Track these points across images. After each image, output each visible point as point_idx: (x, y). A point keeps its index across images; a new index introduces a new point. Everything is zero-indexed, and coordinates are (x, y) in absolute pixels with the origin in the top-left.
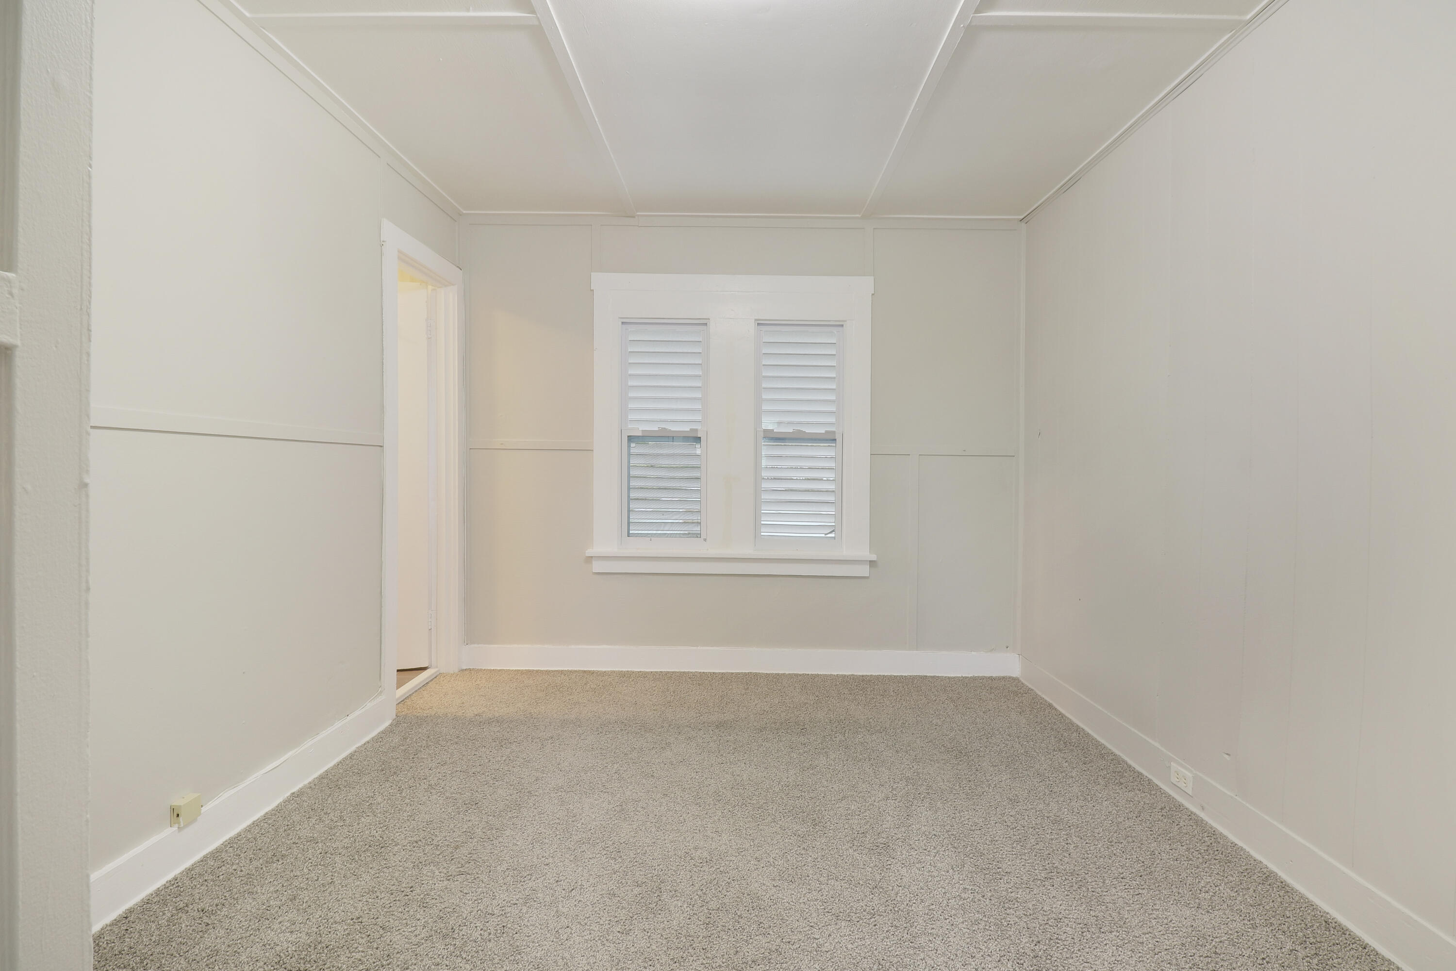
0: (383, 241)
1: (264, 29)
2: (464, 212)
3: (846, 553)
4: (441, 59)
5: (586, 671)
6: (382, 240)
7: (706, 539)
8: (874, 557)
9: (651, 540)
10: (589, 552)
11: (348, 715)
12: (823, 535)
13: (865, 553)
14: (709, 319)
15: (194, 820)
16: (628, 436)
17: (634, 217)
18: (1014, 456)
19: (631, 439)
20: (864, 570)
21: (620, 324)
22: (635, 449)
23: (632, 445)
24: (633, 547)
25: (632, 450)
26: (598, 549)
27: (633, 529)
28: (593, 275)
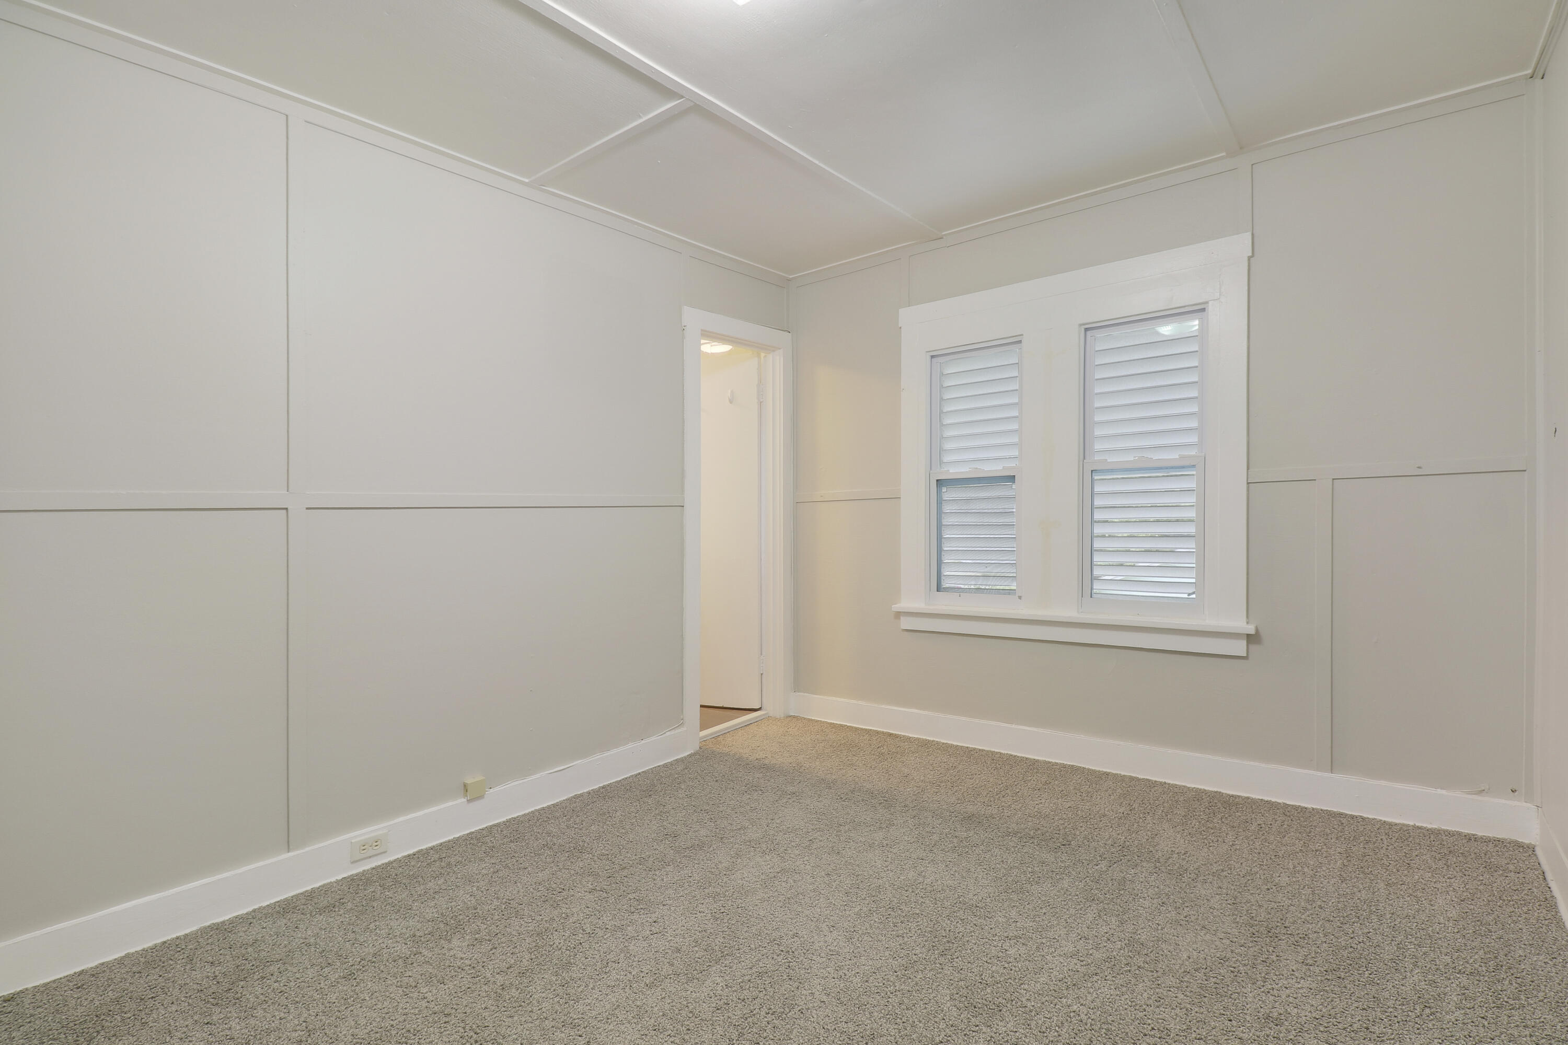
0: (685, 326)
1: (544, 186)
2: (791, 277)
3: (1210, 622)
4: (659, 162)
5: (893, 734)
6: (683, 325)
7: (1021, 597)
8: (1251, 630)
9: (960, 596)
10: (897, 607)
11: (642, 740)
12: (1186, 596)
13: (1242, 625)
14: (1022, 335)
15: (481, 797)
16: (937, 480)
17: (942, 238)
18: (1525, 471)
19: (939, 482)
20: (1239, 647)
21: (929, 358)
22: (949, 494)
23: (944, 489)
24: (944, 603)
25: (946, 496)
26: (905, 604)
27: (946, 584)
28: (901, 311)
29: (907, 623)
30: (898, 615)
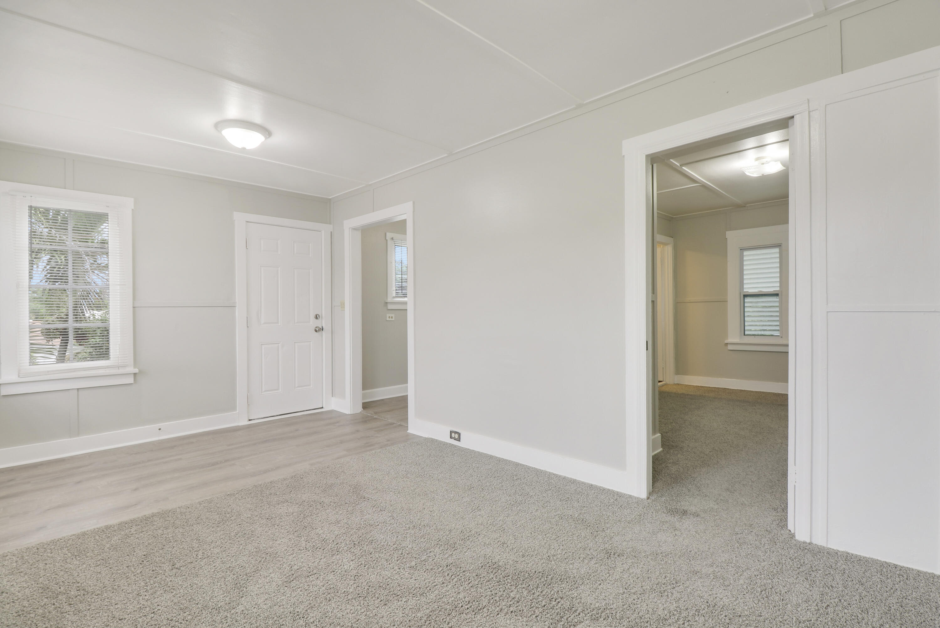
2: (674, 217)
7: (782, 337)
9: (753, 337)
10: (726, 342)
16: (743, 295)
17: (745, 207)
21: (739, 250)
22: (747, 300)
23: (746, 298)
24: (746, 340)
25: (746, 300)
26: (730, 340)
27: (747, 333)
28: (727, 232)
29: (730, 347)
30: (727, 344)
